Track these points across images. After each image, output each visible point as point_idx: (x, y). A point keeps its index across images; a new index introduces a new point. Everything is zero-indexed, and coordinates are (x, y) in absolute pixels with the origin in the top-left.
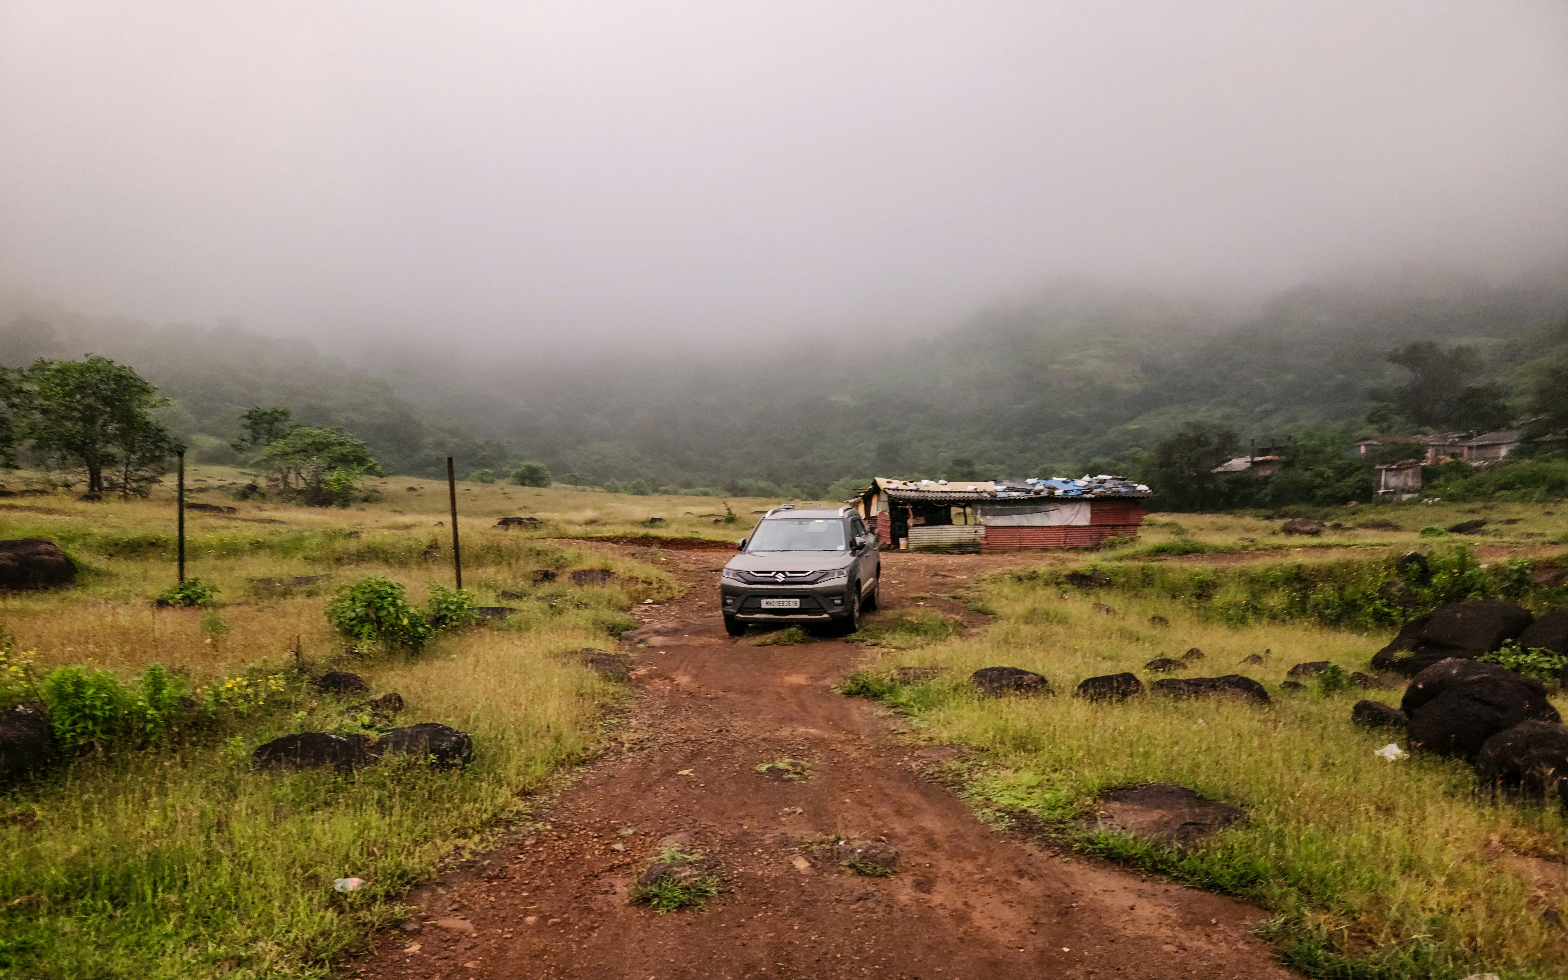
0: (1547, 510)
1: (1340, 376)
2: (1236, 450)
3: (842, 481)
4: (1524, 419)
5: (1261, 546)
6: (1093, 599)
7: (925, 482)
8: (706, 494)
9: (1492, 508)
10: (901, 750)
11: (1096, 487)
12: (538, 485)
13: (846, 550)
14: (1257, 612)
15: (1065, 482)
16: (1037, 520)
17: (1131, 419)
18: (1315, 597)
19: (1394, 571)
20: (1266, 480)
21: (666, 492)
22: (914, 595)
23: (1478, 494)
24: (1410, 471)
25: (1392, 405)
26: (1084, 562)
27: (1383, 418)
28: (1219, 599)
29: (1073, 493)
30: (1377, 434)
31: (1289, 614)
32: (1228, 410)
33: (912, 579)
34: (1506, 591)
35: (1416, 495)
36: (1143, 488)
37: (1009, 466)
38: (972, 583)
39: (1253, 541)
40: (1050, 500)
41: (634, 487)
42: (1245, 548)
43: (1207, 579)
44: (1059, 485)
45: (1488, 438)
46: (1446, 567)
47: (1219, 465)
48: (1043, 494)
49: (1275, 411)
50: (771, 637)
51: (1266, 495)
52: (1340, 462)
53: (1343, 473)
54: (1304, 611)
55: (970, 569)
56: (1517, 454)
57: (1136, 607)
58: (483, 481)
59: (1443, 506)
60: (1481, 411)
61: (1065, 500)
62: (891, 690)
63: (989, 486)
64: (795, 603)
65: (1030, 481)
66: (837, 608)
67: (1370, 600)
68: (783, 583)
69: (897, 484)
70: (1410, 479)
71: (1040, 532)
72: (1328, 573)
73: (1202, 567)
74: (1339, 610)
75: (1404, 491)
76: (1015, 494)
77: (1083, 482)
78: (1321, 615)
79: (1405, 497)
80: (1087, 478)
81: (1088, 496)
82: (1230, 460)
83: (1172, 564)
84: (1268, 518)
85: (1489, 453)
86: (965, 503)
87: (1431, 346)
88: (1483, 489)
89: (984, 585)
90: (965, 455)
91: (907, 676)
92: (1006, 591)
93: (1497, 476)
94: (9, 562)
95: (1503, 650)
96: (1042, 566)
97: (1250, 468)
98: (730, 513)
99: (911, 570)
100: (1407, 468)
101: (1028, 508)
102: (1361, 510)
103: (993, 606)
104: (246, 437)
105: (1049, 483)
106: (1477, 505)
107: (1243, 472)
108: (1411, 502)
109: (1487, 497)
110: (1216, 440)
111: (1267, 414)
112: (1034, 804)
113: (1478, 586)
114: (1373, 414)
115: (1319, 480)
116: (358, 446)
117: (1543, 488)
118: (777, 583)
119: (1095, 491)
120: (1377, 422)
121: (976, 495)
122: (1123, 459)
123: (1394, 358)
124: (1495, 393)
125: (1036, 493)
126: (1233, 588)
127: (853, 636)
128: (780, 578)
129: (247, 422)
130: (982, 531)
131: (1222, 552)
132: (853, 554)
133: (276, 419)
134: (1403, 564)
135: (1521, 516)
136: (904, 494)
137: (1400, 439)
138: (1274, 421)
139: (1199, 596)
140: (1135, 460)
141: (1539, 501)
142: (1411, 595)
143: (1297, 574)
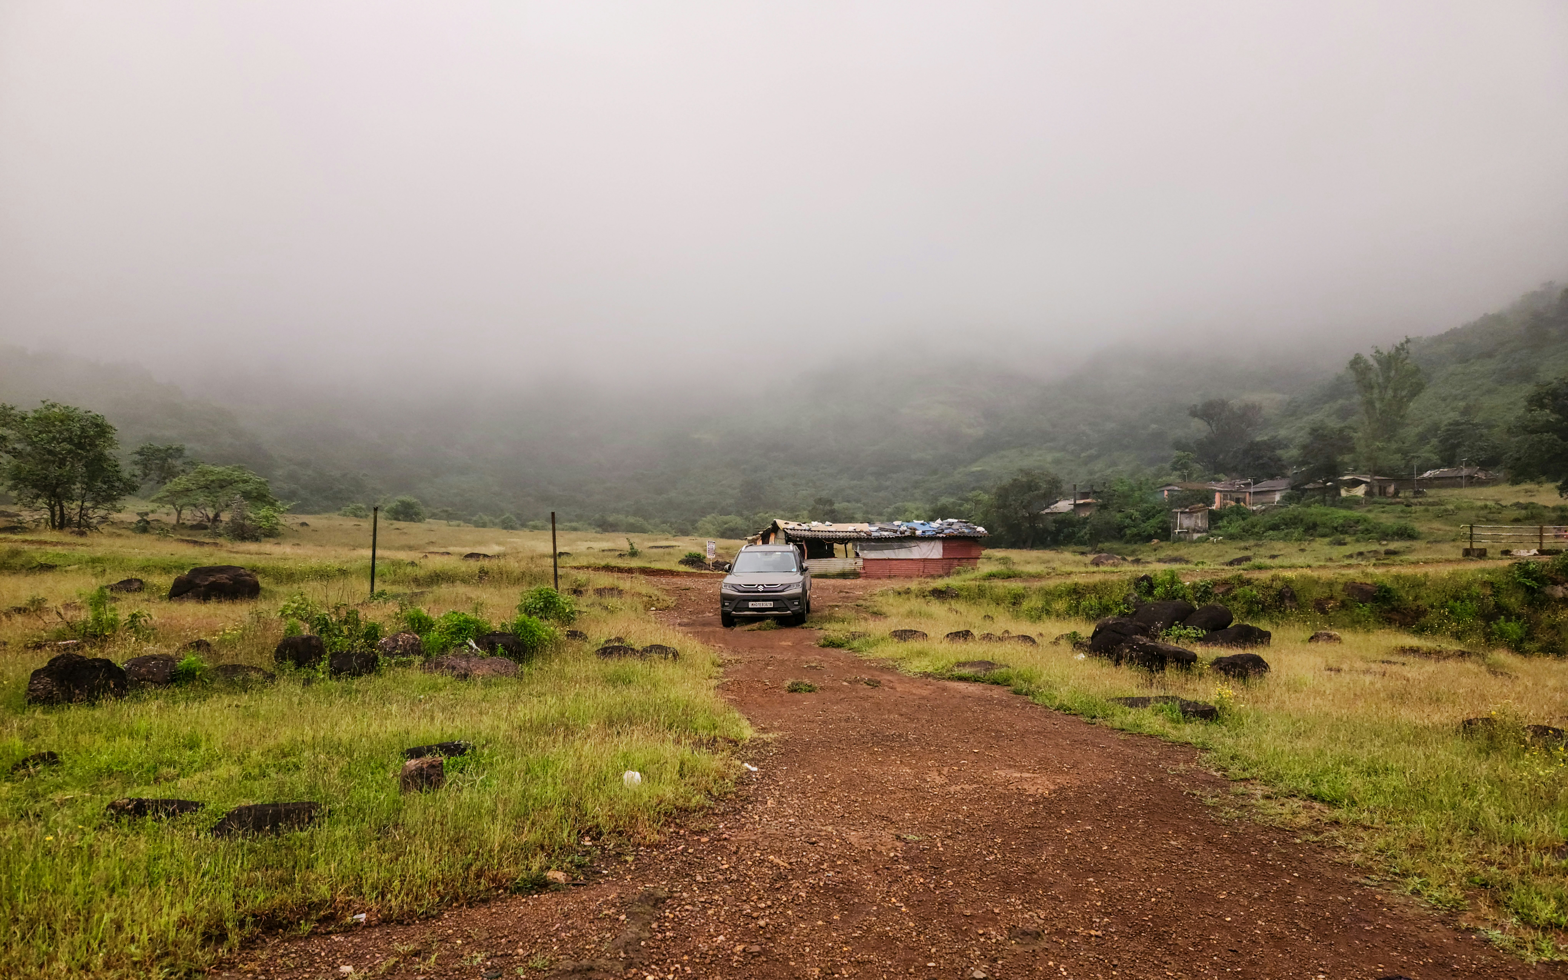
0: (1302, 547)
1: (1154, 426)
2: (1061, 494)
3: (709, 517)
4: (1294, 470)
5: (1059, 572)
6: (947, 605)
7: (814, 523)
8: (575, 529)
9: (1261, 546)
10: (865, 661)
11: (947, 529)
12: (412, 520)
13: (797, 571)
14: (1048, 613)
15: (922, 524)
16: (902, 554)
17: (974, 461)
18: (1084, 603)
19: (1132, 586)
20: (1085, 521)
21: (535, 528)
22: (831, 604)
23: (1252, 534)
24: (1199, 514)
25: (1192, 455)
26: (940, 583)
27: (1185, 466)
28: (1025, 605)
29: (930, 533)
30: (1179, 481)
31: (1068, 614)
32: (1058, 455)
33: (825, 595)
34: (1199, 600)
35: (1205, 534)
36: (981, 529)
37: (864, 504)
38: (867, 597)
39: (1054, 569)
40: (912, 538)
41: (503, 522)
42: (1048, 574)
43: (1019, 592)
44: (920, 527)
45: (1265, 485)
46: (1163, 583)
47: (1047, 507)
48: (907, 534)
49: (1097, 457)
50: (756, 625)
51: (1086, 534)
52: (1145, 505)
53: (1147, 515)
54: (1077, 613)
55: (864, 588)
56: (1288, 499)
57: (974, 610)
58: (356, 516)
59: (1224, 543)
60: (1261, 461)
61: (924, 539)
62: (848, 642)
63: (865, 527)
64: (770, 604)
65: (896, 523)
66: (795, 607)
67: (1117, 604)
68: (763, 592)
69: (792, 525)
70: (1199, 520)
71: (904, 564)
72: (1094, 588)
73: (1015, 585)
74: (1098, 612)
75: (1195, 531)
76: (886, 533)
77: (936, 524)
78: (1087, 614)
79: (1196, 536)
80: (939, 521)
81: (941, 535)
82: (1057, 502)
83: (998, 583)
84: (1083, 553)
85: (1266, 498)
86: (844, 541)
87: (1223, 404)
88: (1256, 530)
89: (876, 598)
90: (824, 494)
91: (854, 636)
92: (891, 601)
93: (1267, 518)
94: (227, 581)
95: (1174, 627)
96: (914, 585)
97: (1073, 510)
98: (632, 548)
99: (822, 589)
100: (1196, 512)
101: (896, 544)
102: (1161, 547)
103: (885, 609)
104: (137, 472)
105: (910, 525)
106: (1251, 542)
107: (1067, 513)
108: (1200, 540)
109: (1259, 536)
110: (1044, 486)
111: (1091, 459)
112: (930, 670)
113: (1180, 595)
114: (1176, 463)
115: (1128, 521)
116: (261, 483)
117: (1301, 529)
118: (759, 592)
119: (946, 531)
120: (1180, 470)
121: (855, 534)
122: (967, 500)
123: (1194, 414)
124: (1275, 444)
125: (901, 533)
126: (1034, 597)
127: (805, 625)
128: (761, 588)
129: (137, 457)
130: (860, 563)
131: (1033, 576)
132: (801, 574)
133: (171, 456)
134: (1138, 582)
135: (1282, 553)
136: (799, 533)
137: (1195, 485)
138: (1098, 466)
139: (1014, 604)
140: (978, 502)
141: (1296, 540)
142: (1141, 601)
143: (1074, 589)
